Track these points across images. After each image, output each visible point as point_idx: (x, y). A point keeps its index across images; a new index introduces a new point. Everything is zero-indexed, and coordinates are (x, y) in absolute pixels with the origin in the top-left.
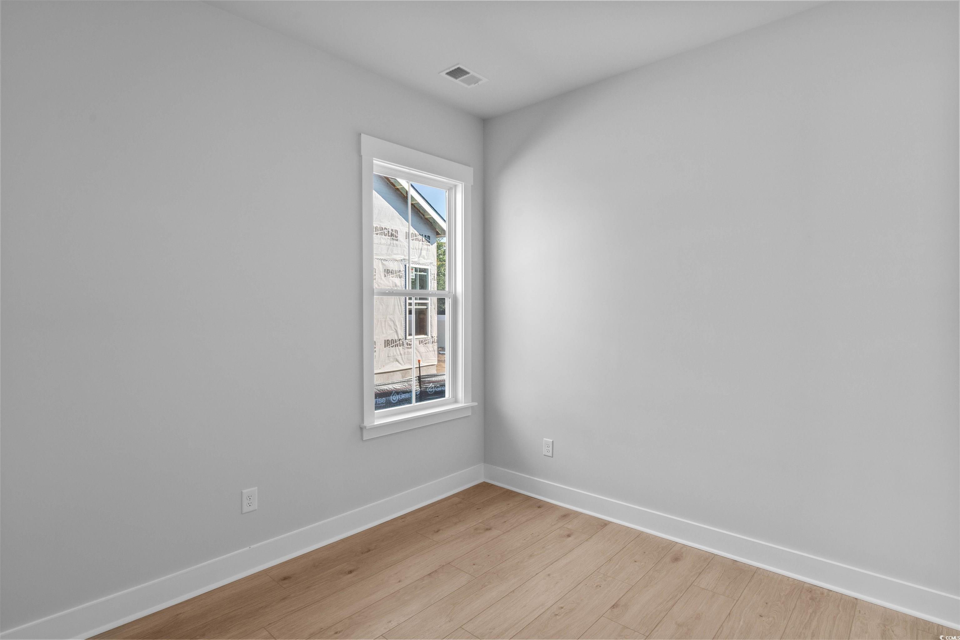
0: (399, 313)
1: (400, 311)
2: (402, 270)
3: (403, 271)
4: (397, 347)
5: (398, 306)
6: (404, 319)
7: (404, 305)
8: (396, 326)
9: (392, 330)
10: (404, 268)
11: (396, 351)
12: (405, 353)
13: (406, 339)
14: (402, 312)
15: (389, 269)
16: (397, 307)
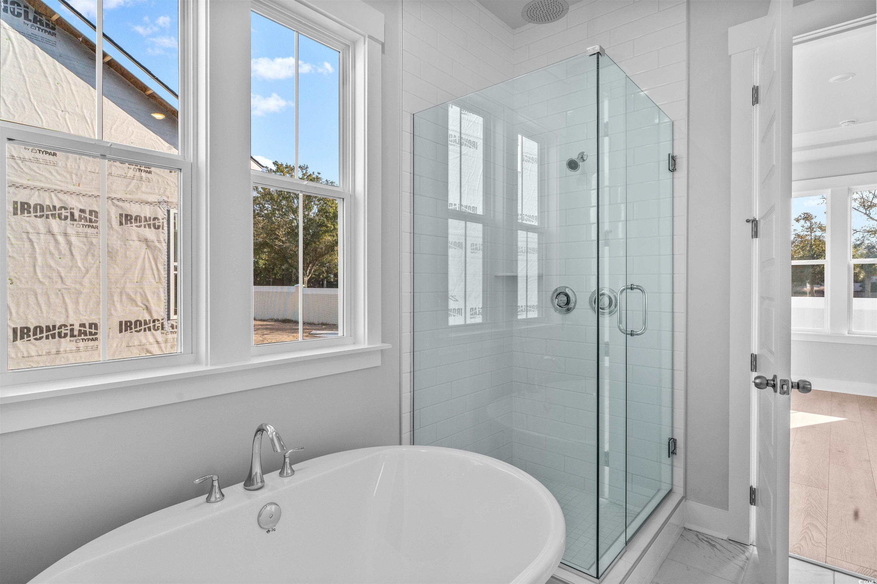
0: (152, 280)
1: (156, 276)
2: (160, 218)
3: (163, 219)
4: (149, 332)
5: (152, 270)
6: (166, 290)
7: (166, 269)
8: (148, 301)
9: (137, 305)
10: (166, 214)
11: (146, 338)
12: (166, 341)
13: (169, 319)
14: (160, 278)
15: (129, 213)
16: (148, 272)
